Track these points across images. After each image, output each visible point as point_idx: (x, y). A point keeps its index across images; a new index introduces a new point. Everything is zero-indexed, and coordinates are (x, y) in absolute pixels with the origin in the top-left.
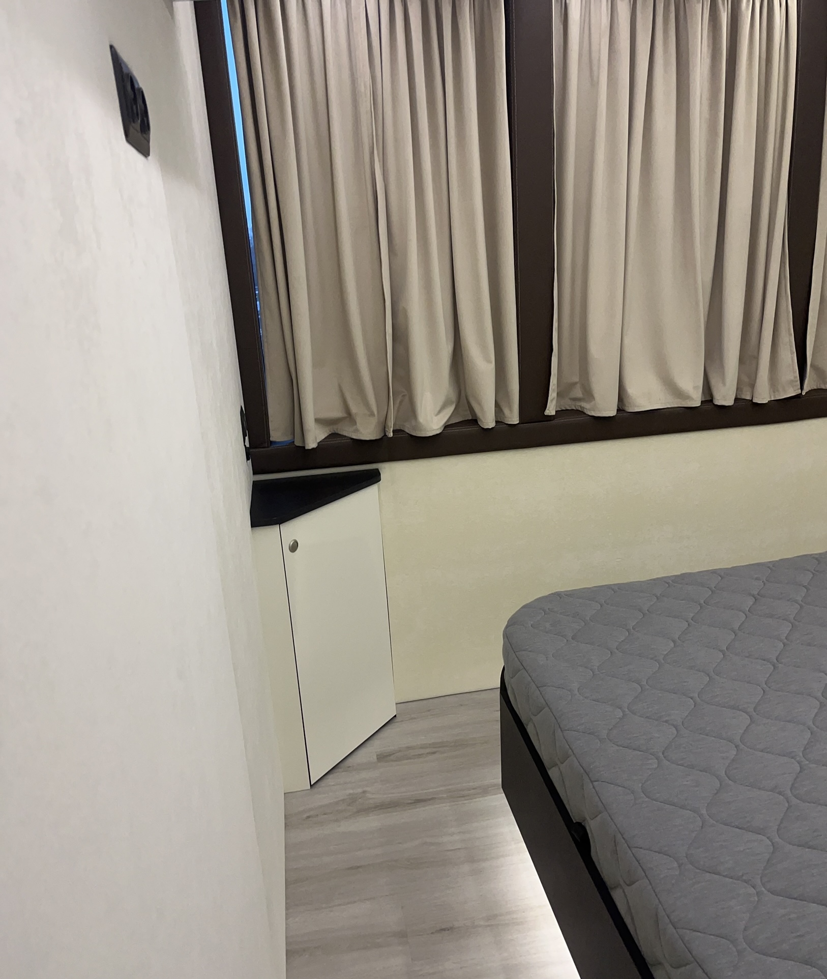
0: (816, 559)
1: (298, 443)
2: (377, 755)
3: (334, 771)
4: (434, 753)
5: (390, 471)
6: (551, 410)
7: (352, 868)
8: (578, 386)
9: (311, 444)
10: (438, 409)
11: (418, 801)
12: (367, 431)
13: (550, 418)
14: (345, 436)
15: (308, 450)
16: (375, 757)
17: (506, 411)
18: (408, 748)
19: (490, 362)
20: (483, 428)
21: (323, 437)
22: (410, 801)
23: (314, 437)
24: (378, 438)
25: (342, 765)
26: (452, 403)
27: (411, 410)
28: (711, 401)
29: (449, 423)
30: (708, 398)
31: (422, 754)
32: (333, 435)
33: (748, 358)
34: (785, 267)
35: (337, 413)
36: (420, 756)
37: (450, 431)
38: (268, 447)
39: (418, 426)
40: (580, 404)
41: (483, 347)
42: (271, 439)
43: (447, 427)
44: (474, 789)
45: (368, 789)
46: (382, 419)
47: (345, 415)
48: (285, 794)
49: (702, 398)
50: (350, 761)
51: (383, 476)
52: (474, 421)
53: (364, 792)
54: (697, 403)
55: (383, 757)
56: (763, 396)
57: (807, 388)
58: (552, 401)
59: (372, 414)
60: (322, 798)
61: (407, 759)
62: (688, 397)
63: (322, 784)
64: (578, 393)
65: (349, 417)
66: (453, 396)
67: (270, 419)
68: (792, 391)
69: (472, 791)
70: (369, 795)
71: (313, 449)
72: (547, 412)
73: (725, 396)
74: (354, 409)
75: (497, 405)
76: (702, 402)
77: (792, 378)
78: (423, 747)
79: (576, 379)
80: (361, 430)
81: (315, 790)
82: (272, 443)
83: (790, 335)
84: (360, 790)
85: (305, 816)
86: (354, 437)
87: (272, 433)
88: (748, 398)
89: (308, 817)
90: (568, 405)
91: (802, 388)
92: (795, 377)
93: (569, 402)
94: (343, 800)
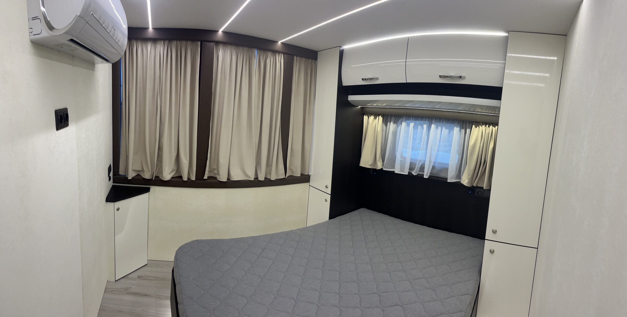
0: (286, 234)
1: (127, 176)
2: (138, 276)
3: (124, 278)
4: (155, 280)
5: (154, 189)
6: (206, 177)
7: (119, 311)
8: (216, 170)
9: (130, 178)
10: (170, 172)
11: (146, 295)
12: (147, 176)
13: (205, 180)
14: (142, 176)
15: (129, 179)
16: (137, 277)
17: (191, 176)
18: (148, 276)
19: (187, 160)
20: (183, 180)
21: (135, 175)
22: (143, 295)
23: (131, 175)
24: (149, 178)
25: (127, 276)
26: (175, 171)
27: (161, 172)
28: (257, 178)
29: (174, 176)
30: (257, 177)
31: (151, 279)
32: (138, 175)
33: (269, 165)
34: (280, 138)
35: (140, 169)
36: (150, 280)
37: (173, 179)
38: (118, 176)
39: (163, 177)
40: (216, 175)
41: (186, 156)
42: (119, 174)
43: (172, 178)
44: (164, 296)
45: (132, 287)
46: (152, 173)
47: (142, 170)
48: (107, 281)
49: (254, 177)
50: (129, 276)
51: (151, 190)
52: (181, 177)
53: (131, 287)
54: (253, 179)
55: (139, 277)
56: (273, 178)
57: (287, 175)
58: (206, 174)
59: (149, 171)
60: (119, 285)
61: (147, 280)
62: (250, 177)
63: (119, 281)
64: (216, 172)
65: (143, 170)
66: (175, 168)
67: (120, 168)
68: (283, 177)
69: (163, 297)
70: (132, 289)
71: (130, 179)
72: (204, 178)
73: (261, 178)
74: (144, 169)
75: (189, 173)
76: (255, 178)
77: (283, 173)
78: (152, 277)
79: (215, 167)
80: (146, 175)
81: (117, 282)
82: (120, 175)
83: (282, 160)
84: (129, 286)
85: (111, 290)
86: (144, 177)
87: (120, 172)
88: (269, 178)
89: (112, 291)
90: (212, 175)
91: (286, 176)
92: (284, 173)
93: (213, 174)
94: (123, 288)
